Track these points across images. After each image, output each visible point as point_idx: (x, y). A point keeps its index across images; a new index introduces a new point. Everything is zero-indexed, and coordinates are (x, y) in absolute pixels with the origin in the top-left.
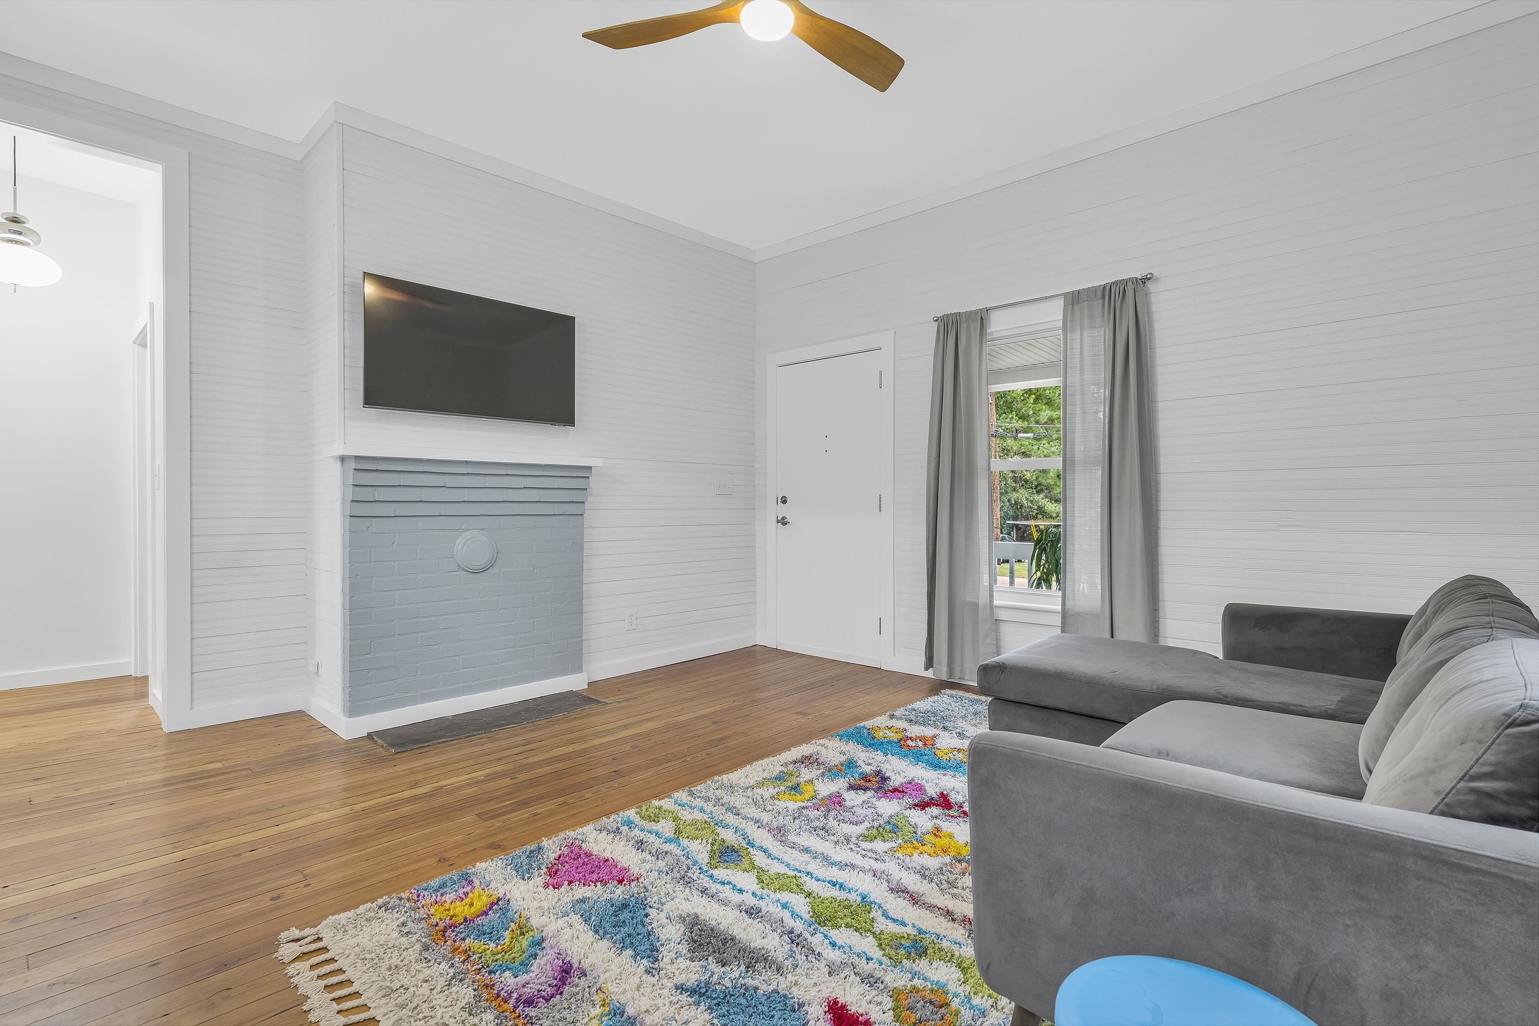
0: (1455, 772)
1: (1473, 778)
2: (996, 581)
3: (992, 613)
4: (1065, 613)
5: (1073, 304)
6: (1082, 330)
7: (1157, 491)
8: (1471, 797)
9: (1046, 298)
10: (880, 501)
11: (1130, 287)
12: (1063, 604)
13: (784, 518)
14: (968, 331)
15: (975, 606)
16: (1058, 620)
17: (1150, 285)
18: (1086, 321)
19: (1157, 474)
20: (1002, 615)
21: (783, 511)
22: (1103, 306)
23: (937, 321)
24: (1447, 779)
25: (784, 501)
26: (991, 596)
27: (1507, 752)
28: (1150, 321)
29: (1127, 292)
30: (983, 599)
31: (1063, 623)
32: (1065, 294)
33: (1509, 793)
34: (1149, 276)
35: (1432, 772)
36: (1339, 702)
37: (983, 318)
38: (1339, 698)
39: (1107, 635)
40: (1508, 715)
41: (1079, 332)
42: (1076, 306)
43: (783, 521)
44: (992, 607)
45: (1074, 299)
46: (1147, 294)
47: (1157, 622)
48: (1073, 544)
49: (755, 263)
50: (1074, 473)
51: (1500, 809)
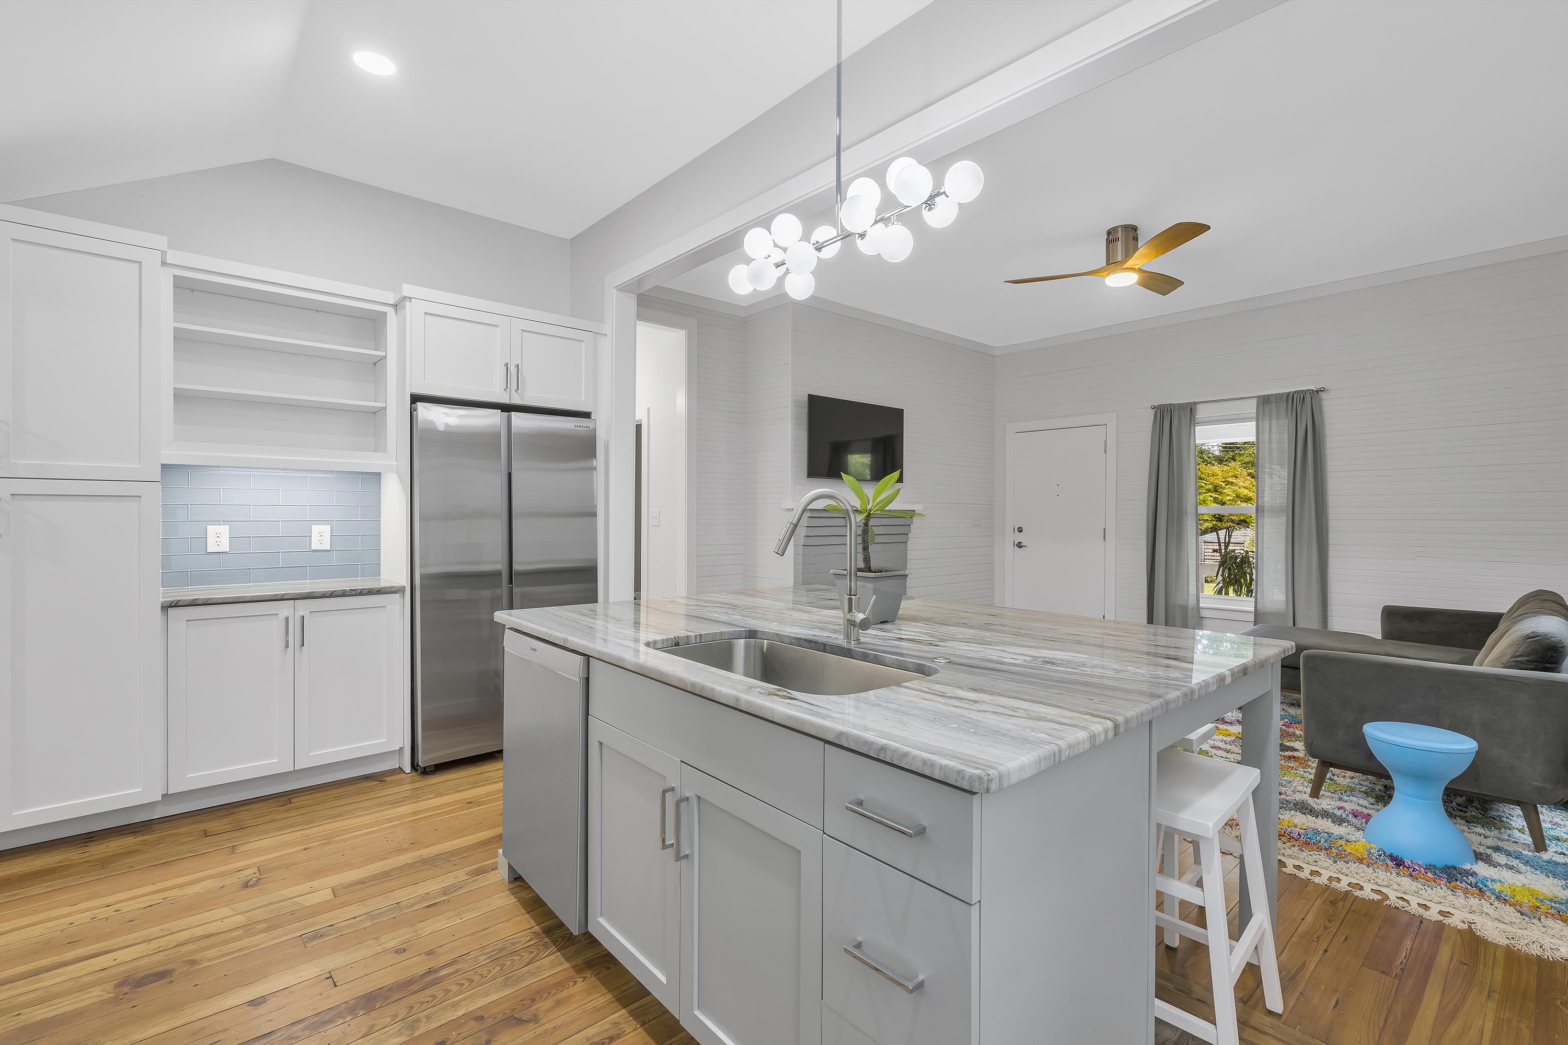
0: (1509, 656)
1: (1515, 657)
2: (1203, 590)
3: (1198, 612)
4: (1257, 613)
5: (1264, 404)
6: (1270, 420)
7: (1327, 532)
8: (1514, 663)
9: (1243, 398)
10: (1105, 532)
11: (1308, 396)
12: (1256, 607)
13: (1020, 543)
14: (1180, 417)
15: (1185, 608)
16: (1251, 618)
17: (1323, 395)
18: (1274, 416)
19: (1327, 520)
20: (1204, 613)
21: (1019, 538)
22: (1287, 405)
23: (1154, 408)
24: (1505, 659)
25: (1020, 530)
26: (1198, 600)
27: (1527, 647)
28: (1322, 418)
29: (1305, 399)
30: (1192, 601)
31: (1255, 619)
32: (1258, 397)
33: (1527, 661)
34: (1322, 389)
35: (1501, 657)
36: (1460, 659)
37: (1192, 409)
38: (1460, 657)
39: (1291, 624)
40: (1527, 635)
41: (1268, 422)
42: (1266, 406)
43: (1020, 545)
44: (1198, 608)
45: (1265, 401)
46: (1320, 400)
47: (1327, 618)
48: (1263, 566)
49: (994, 356)
50: (1264, 518)
51: (1525, 666)
